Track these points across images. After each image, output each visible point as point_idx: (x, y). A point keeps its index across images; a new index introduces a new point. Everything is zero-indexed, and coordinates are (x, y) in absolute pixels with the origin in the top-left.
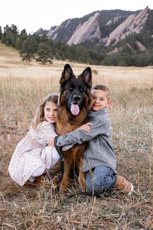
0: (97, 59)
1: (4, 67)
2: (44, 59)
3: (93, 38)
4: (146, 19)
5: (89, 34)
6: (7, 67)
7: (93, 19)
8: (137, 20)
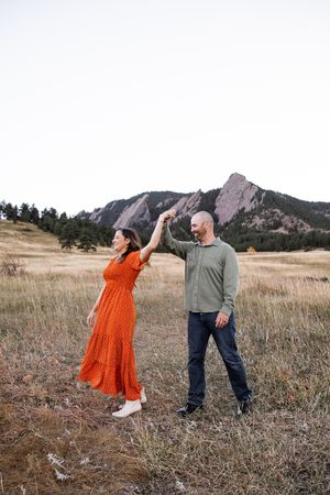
1: (41, 257)
2: (87, 246)
3: (142, 221)
4: (199, 202)
5: (137, 217)
6: (43, 257)
7: (141, 201)
8: (190, 203)
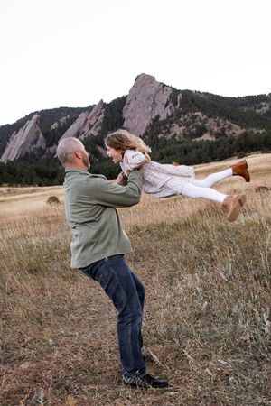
0: (47, 177)
3: (36, 149)
4: (102, 116)
5: (29, 145)
7: (30, 124)
8: (91, 118)
